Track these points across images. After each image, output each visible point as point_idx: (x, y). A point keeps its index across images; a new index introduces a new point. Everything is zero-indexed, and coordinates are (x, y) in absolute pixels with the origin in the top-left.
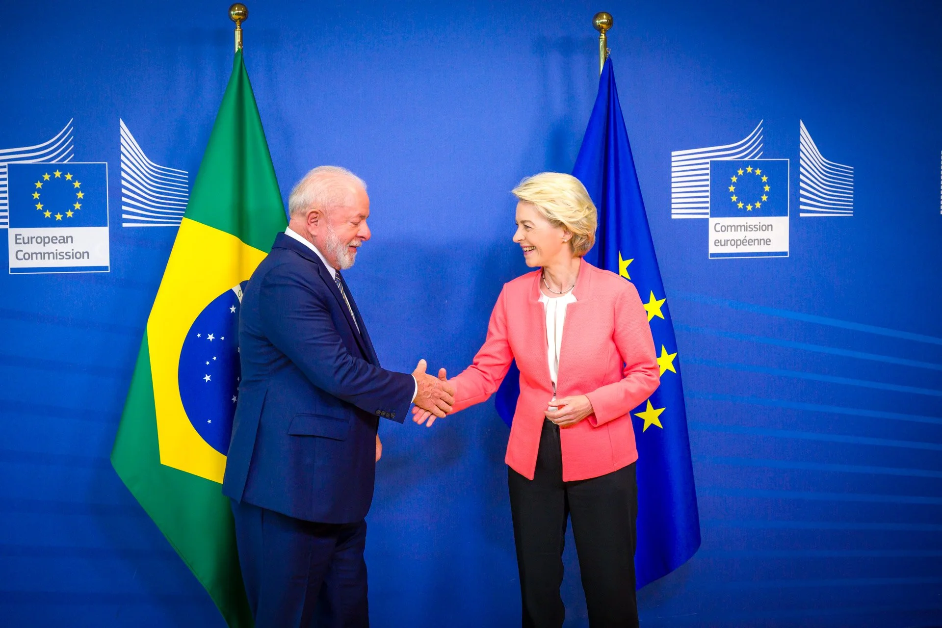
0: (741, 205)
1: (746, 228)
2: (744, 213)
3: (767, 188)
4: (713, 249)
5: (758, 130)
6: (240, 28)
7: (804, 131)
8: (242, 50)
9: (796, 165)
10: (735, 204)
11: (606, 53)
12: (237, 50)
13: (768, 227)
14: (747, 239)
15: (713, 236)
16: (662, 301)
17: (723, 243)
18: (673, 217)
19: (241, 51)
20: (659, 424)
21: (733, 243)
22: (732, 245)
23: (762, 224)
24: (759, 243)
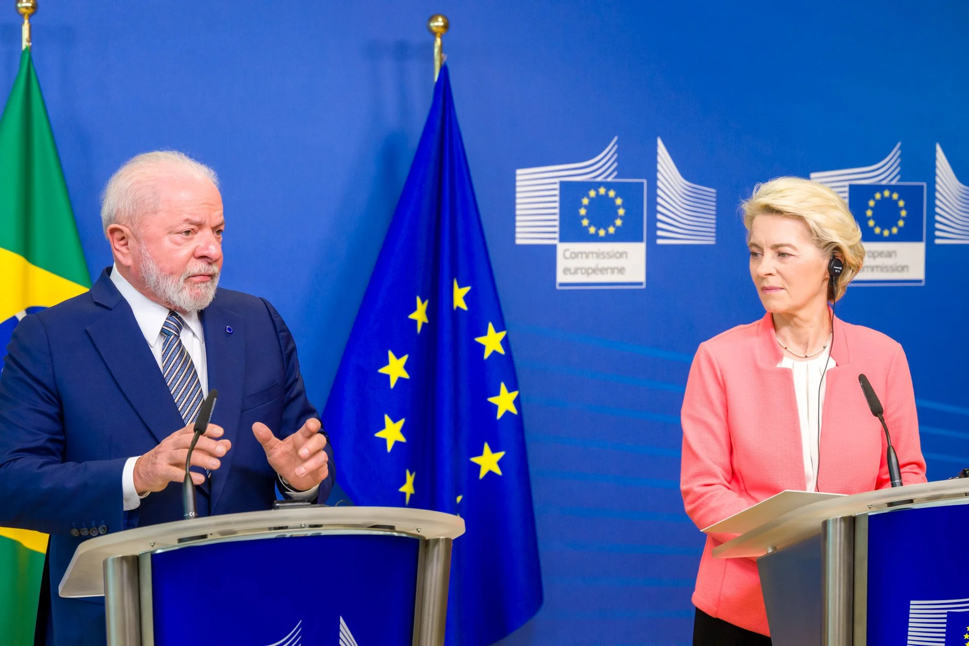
0: (592, 230)
1: (598, 255)
2: (595, 238)
3: (621, 212)
4: (562, 277)
5: (611, 148)
6: (29, 22)
7: (662, 149)
8: (31, 47)
9: (653, 187)
10: (586, 228)
11: (442, 59)
12: (24, 47)
13: (622, 255)
14: (600, 267)
15: (562, 263)
16: (502, 334)
17: (572, 271)
18: (518, 242)
19: (30, 49)
20: (498, 471)
21: (583, 271)
22: (582, 274)
23: (615, 251)
24: (613, 272)
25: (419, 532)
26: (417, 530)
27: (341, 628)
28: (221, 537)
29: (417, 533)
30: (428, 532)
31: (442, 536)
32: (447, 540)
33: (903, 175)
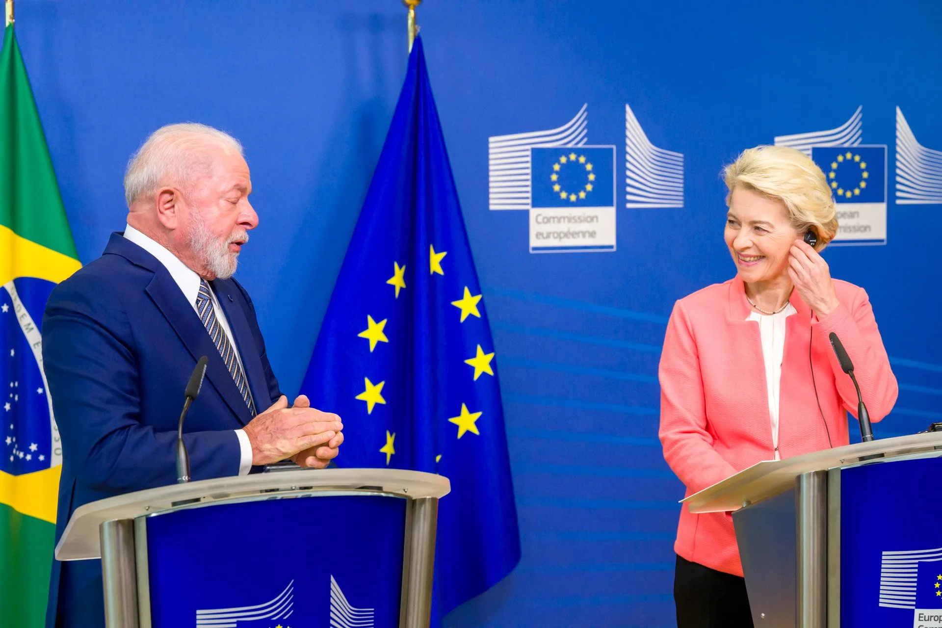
0: (564, 195)
1: (570, 219)
2: (567, 203)
3: (592, 177)
4: (534, 242)
5: (581, 115)
7: (630, 115)
8: (14, 24)
9: (622, 153)
10: (558, 194)
11: (415, 30)
12: (7, 24)
13: (592, 219)
14: (571, 231)
15: (534, 228)
16: (478, 298)
17: (545, 235)
18: (492, 208)
19: (13, 26)
20: (475, 431)
21: (556, 235)
22: (555, 238)
23: (586, 215)
24: (584, 236)
25: (406, 492)
26: (404, 490)
27: (332, 586)
28: (214, 500)
29: (404, 493)
30: (414, 492)
31: (428, 495)
32: (433, 499)
33: (865, 137)
